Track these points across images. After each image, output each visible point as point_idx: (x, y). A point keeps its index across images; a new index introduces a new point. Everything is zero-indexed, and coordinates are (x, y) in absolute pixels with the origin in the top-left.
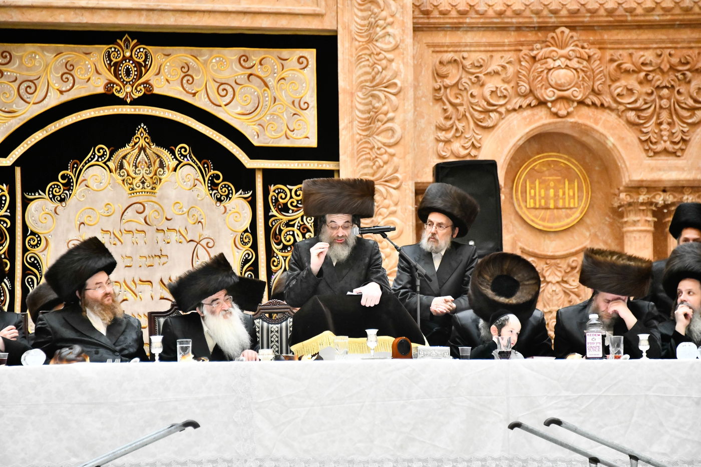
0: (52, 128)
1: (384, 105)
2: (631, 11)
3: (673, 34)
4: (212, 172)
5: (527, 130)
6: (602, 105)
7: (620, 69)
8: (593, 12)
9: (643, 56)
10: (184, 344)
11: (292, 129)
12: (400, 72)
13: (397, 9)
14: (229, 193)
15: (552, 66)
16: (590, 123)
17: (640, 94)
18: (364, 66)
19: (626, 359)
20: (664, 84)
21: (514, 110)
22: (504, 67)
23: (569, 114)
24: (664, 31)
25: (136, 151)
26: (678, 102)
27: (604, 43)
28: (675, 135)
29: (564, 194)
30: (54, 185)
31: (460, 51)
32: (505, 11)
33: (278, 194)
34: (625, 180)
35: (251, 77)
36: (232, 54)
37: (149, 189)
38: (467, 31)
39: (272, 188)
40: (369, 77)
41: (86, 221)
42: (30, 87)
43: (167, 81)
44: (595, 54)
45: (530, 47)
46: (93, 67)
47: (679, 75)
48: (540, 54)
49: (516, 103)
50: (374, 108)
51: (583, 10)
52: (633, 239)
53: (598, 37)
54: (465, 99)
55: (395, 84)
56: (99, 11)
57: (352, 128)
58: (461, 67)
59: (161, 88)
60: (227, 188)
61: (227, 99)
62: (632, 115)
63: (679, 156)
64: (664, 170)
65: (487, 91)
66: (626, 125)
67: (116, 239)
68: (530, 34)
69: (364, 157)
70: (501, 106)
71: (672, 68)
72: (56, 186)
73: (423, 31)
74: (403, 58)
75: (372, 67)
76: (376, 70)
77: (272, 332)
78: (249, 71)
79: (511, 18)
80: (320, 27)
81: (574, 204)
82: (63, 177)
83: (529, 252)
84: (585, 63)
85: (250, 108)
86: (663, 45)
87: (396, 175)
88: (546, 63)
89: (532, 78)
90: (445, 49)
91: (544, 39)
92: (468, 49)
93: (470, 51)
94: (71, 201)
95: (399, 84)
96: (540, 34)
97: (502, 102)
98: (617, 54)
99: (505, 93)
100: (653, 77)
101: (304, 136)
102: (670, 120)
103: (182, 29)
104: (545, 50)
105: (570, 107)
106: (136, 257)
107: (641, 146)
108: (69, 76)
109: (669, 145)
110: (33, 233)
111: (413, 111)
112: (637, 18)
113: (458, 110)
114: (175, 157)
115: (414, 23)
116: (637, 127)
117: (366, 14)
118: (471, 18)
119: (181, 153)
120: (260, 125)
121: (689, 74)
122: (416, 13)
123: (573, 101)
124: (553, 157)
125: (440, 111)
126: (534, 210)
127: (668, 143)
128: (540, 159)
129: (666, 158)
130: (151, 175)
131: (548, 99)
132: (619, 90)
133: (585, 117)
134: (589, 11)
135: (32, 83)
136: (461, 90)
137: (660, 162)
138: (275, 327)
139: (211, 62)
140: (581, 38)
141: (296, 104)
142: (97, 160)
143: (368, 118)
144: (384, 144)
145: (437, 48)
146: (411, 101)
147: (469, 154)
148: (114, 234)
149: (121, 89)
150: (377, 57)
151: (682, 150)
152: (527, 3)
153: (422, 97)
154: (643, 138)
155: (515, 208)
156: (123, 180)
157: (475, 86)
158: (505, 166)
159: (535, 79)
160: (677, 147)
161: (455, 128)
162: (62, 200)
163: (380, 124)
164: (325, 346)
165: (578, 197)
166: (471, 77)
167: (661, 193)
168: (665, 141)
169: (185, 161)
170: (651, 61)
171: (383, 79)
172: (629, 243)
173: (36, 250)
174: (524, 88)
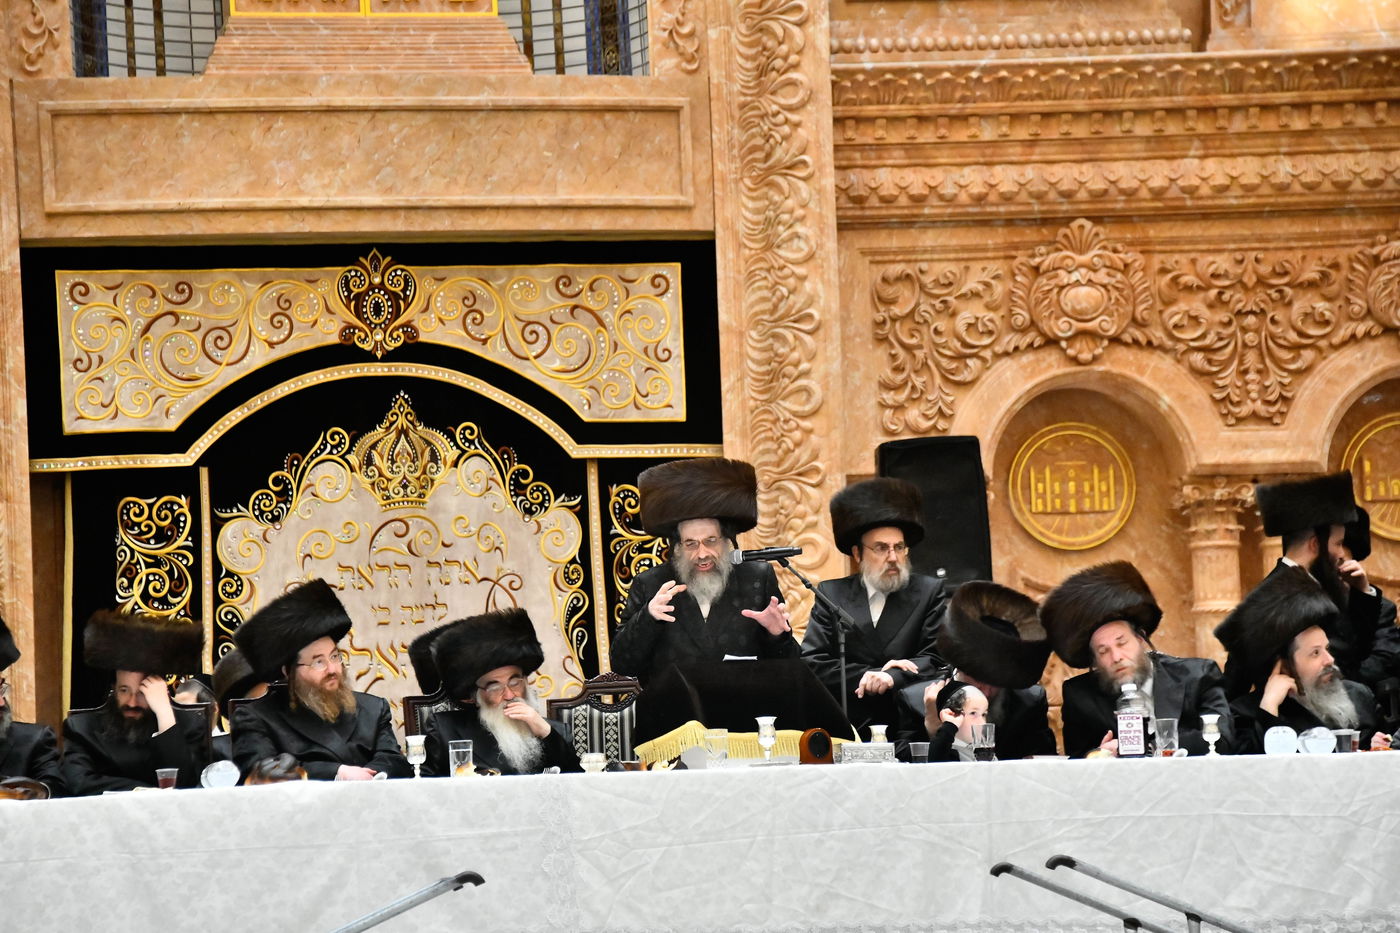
0: (258, 402)
1: (793, 349)
2: (1191, 191)
3: (1260, 228)
4: (516, 466)
5: (1029, 386)
6: (1150, 343)
7: (1177, 284)
8: (1130, 194)
9: (1213, 263)
10: (460, 749)
11: (644, 393)
12: (820, 297)
13: (811, 195)
14: (544, 500)
15: (1065, 281)
16: (1130, 372)
17: (1211, 325)
18: (760, 288)
19: (1181, 755)
20: (1248, 308)
21: (1006, 354)
22: (987, 285)
23: (1095, 359)
24: (1246, 223)
25: (393, 435)
26: (1273, 337)
27: (1148, 242)
28: (1270, 390)
29: (1092, 488)
30: (262, 494)
31: (916, 261)
32: (987, 194)
33: (624, 499)
34: (1191, 464)
35: (576, 311)
36: (544, 274)
37: (414, 497)
38: (925, 228)
39: (615, 490)
40: (768, 306)
41: (314, 552)
42: (221, 338)
43: (441, 321)
44: (1135, 261)
45: (1030, 252)
46: (322, 303)
47: (1272, 292)
48: (1046, 263)
49: (1008, 343)
50: (777, 355)
51: (1113, 190)
52: (1206, 561)
53: (1139, 234)
54: (926, 337)
55: (810, 316)
56: (329, 213)
57: (743, 389)
58: (917, 286)
59: (430, 333)
60: (542, 492)
61: (538, 348)
62: (1198, 359)
63: (1277, 424)
64: (1253, 448)
65: (960, 323)
66: (1189, 375)
67: (363, 580)
68: (1028, 231)
69: (763, 435)
70: (985, 347)
71: (1261, 282)
72: (264, 497)
73: (853, 229)
74: (822, 274)
75: (773, 288)
76: (778, 293)
77: (607, 725)
78: (573, 302)
79: (997, 205)
80: (687, 227)
81: (1109, 505)
82: (277, 482)
83: (1037, 584)
84: (1119, 276)
85: (575, 362)
86: (1245, 246)
87: (815, 463)
88: (1056, 276)
89: (1033, 302)
90: (892, 257)
91: (1051, 238)
92: (927, 256)
93: (932, 260)
94: (290, 520)
95: (817, 315)
96: (1044, 231)
97: (986, 341)
98: (1170, 260)
99: (991, 326)
100: (1231, 296)
101: (665, 403)
102: (1261, 366)
103: (463, 237)
104: (1053, 256)
105: (1097, 347)
106: (396, 609)
107: (1214, 409)
108: (282, 318)
109: (1259, 406)
110: (230, 574)
111: (840, 359)
112: (1200, 203)
113: (914, 356)
114: (456, 444)
115: (838, 217)
116: (1206, 378)
117: (760, 204)
118: (933, 207)
119: (465, 437)
120: (591, 387)
121: (1287, 290)
122: (843, 199)
123: (1102, 338)
124: (1072, 429)
125: (885, 358)
126: (1043, 517)
127: (1259, 402)
128: (1051, 432)
129: (1257, 427)
130: (417, 474)
131: (1060, 334)
132: (1176, 319)
133: (1123, 364)
134: (1122, 192)
135: (223, 333)
136: (918, 323)
137: (1248, 433)
138: (612, 717)
139: (511, 288)
140: (1112, 235)
141: (651, 352)
142: (331, 453)
143: (768, 373)
144: (795, 414)
145: (877, 257)
146: (837, 343)
147: (934, 427)
148: (359, 571)
149: (367, 336)
150: (780, 274)
151: (1282, 414)
152: (1023, 182)
153: (855, 335)
154: (1218, 396)
155: (1012, 514)
156: (373, 484)
157: (942, 316)
158: (995, 446)
159: (1038, 302)
160: (1273, 409)
161: (910, 384)
162: (275, 519)
163: (787, 381)
164: (689, 746)
165: (1116, 493)
166: (933, 302)
167: (1250, 485)
168: (1254, 401)
169: (472, 449)
170: (1226, 271)
171: (792, 307)
172: (1200, 567)
173: (235, 601)
174: (1022, 317)
